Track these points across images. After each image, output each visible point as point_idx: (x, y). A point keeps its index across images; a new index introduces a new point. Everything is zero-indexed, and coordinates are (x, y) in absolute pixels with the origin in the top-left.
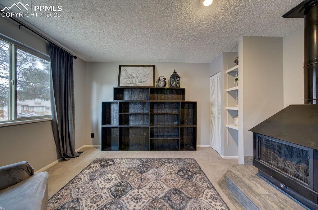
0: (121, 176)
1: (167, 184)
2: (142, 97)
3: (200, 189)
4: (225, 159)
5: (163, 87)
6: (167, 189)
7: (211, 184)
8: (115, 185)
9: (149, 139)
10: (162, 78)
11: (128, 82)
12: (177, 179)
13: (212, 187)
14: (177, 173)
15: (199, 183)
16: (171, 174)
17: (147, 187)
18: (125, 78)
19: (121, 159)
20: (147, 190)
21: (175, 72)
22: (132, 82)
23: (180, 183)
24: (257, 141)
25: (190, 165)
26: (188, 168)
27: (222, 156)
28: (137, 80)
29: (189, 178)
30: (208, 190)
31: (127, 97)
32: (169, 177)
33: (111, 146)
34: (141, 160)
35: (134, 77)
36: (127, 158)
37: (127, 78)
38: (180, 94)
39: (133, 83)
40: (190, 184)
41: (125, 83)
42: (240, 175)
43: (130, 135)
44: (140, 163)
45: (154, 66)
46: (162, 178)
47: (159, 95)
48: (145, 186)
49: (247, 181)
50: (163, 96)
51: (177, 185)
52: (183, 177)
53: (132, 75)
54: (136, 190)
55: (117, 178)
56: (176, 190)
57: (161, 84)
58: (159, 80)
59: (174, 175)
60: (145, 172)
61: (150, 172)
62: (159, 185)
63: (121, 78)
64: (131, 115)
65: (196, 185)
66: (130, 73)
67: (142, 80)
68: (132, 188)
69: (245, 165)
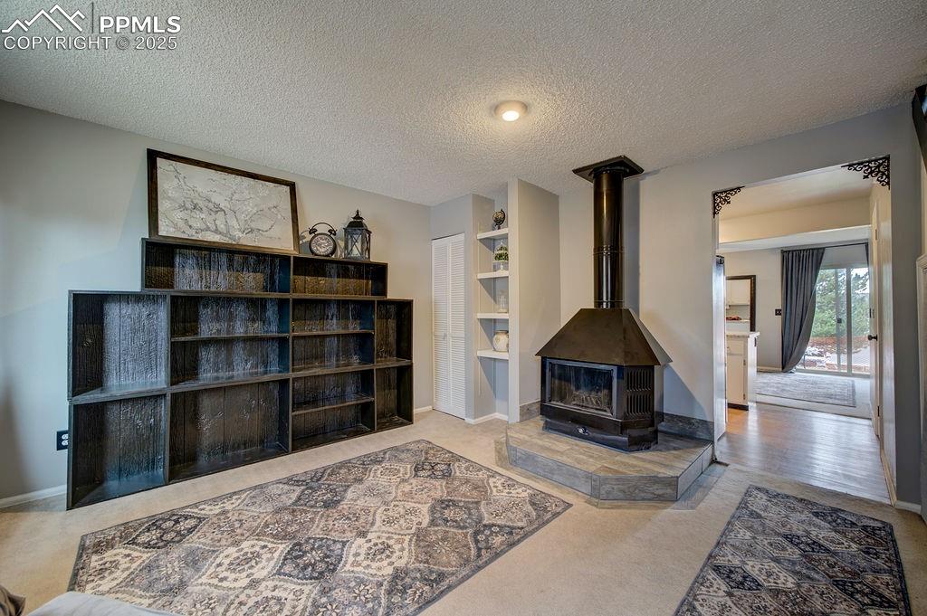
0: (274, 536)
1: (414, 500)
2: (251, 282)
3: (480, 484)
4: (478, 425)
5: (328, 256)
6: (425, 509)
7: (488, 469)
8: (285, 559)
9: (291, 414)
10: (322, 229)
11: (197, 225)
12: (427, 485)
13: (494, 474)
14: (416, 475)
15: (472, 476)
16: (404, 481)
17: (378, 523)
18: (183, 207)
19: (214, 500)
20: (384, 528)
21: (357, 217)
22: (213, 228)
23: (439, 489)
24: (547, 370)
25: (427, 453)
26: (426, 459)
27: (470, 421)
28: (234, 223)
29: (447, 475)
30: (491, 480)
31: (189, 278)
32: (407, 488)
33: (102, 482)
34: (292, 481)
35: (218, 209)
36: (235, 493)
37: (189, 205)
38: (367, 279)
39: (216, 231)
40: (456, 483)
41: (181, 224)
42: (527, 438)
43: (204, 418)
44: (298, 490)
45: (292, 186)
46: (394, 495)
47: (308, 278)
48: (373, 524)
49: (540, 442)
50: (322, 281)
51: (438, 494)
52: (433, 476)
53: (210, 201)
54: (361, 541)
55: (270, 545)
56: (442, 502)
57: (322, 248)
58: (312, 231)
59: (414, 481)
60: (339, 502)
61: (350, 494)
62: (402, 512)
63: (163, 205)
64: (208, 342)
65: (467, 481)
66: (200, 190)
67: (253, 225)
68: (344, 544)
69: (521, 421)
